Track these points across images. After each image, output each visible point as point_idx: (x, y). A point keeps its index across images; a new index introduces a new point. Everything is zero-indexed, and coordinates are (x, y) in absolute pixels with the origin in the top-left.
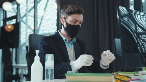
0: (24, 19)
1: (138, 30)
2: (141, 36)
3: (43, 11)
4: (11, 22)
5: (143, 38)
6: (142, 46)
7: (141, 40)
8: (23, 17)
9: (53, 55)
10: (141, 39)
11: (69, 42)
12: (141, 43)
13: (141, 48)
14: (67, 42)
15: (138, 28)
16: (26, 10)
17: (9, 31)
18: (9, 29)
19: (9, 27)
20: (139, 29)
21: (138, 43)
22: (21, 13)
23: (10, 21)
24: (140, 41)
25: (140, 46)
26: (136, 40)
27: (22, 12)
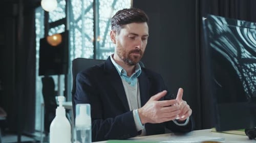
0: (80, 23)
1: (243, 54)
2: (250, 66)
3: (110, 9)
4: (59, 29)
5: (253, 70)
6: (252, 84)
7: (250, 74)
8: (78, 20)
9: (89, 105)
10: (250, 70)
11: (128, 75)
12: (249, 79)
13: (248, 87)
14: (125, 74)
15: (243, 50)
16: (82, 9)
17: (54, 44)
18: (54, 41)
19: (55, 38)
20: (244, 52)
21: (244, 78)
22: (74, 13)
23: (57, 28)
24: (247, 75)
25: (247, 83)
26: (238, 72)
27: (76, 12)
